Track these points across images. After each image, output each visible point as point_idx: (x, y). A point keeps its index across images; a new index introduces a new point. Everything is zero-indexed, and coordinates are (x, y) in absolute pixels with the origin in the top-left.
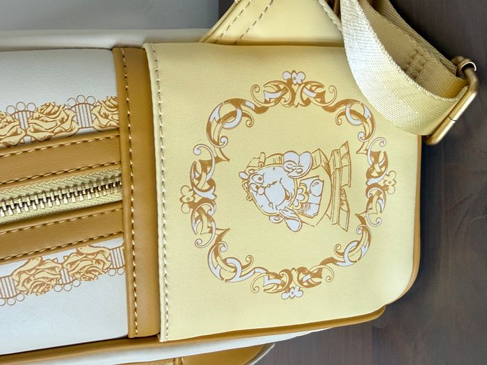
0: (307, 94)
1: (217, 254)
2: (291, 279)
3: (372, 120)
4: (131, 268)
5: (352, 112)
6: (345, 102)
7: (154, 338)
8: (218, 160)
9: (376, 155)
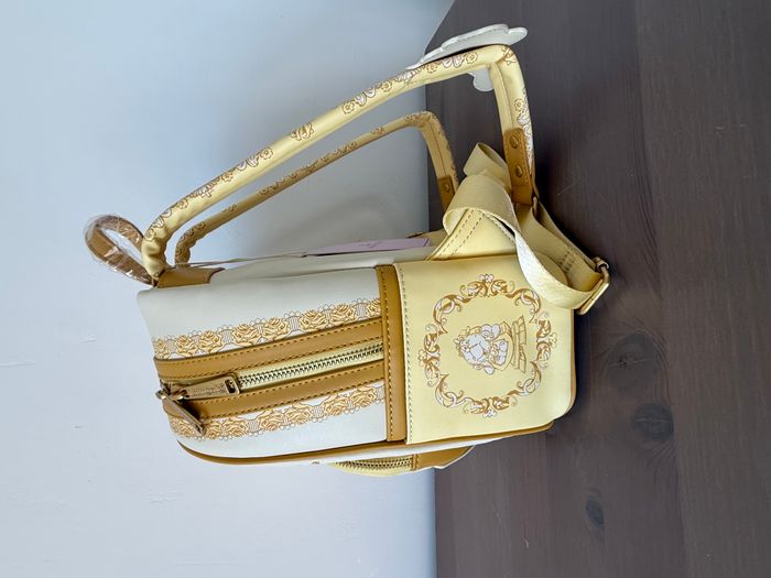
0: (495, 288)
1: (441, 390)
2: (489, 405)
3: (539, 301)
4: (388, 399)
5: (525, 297)
6: (521, 291)
7: (402, 442)
8: (441, 333)
9: (542, 323)
